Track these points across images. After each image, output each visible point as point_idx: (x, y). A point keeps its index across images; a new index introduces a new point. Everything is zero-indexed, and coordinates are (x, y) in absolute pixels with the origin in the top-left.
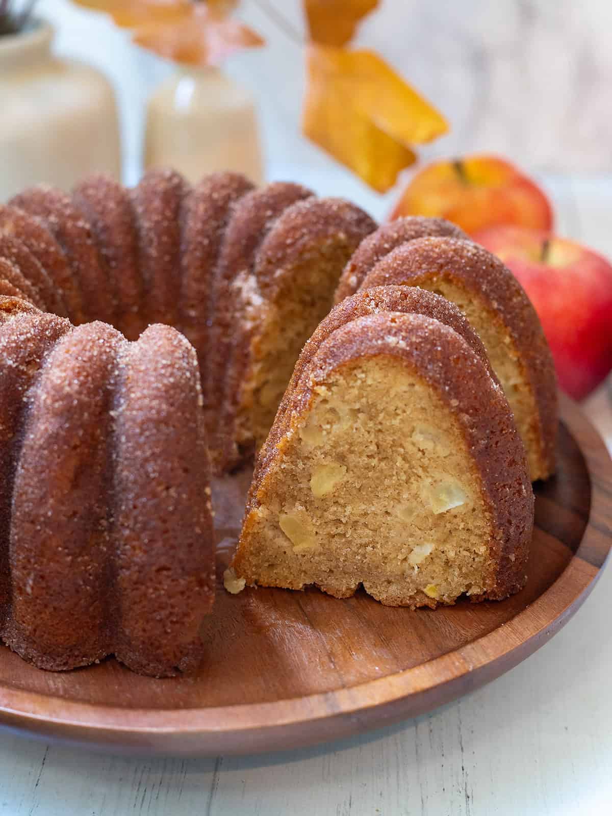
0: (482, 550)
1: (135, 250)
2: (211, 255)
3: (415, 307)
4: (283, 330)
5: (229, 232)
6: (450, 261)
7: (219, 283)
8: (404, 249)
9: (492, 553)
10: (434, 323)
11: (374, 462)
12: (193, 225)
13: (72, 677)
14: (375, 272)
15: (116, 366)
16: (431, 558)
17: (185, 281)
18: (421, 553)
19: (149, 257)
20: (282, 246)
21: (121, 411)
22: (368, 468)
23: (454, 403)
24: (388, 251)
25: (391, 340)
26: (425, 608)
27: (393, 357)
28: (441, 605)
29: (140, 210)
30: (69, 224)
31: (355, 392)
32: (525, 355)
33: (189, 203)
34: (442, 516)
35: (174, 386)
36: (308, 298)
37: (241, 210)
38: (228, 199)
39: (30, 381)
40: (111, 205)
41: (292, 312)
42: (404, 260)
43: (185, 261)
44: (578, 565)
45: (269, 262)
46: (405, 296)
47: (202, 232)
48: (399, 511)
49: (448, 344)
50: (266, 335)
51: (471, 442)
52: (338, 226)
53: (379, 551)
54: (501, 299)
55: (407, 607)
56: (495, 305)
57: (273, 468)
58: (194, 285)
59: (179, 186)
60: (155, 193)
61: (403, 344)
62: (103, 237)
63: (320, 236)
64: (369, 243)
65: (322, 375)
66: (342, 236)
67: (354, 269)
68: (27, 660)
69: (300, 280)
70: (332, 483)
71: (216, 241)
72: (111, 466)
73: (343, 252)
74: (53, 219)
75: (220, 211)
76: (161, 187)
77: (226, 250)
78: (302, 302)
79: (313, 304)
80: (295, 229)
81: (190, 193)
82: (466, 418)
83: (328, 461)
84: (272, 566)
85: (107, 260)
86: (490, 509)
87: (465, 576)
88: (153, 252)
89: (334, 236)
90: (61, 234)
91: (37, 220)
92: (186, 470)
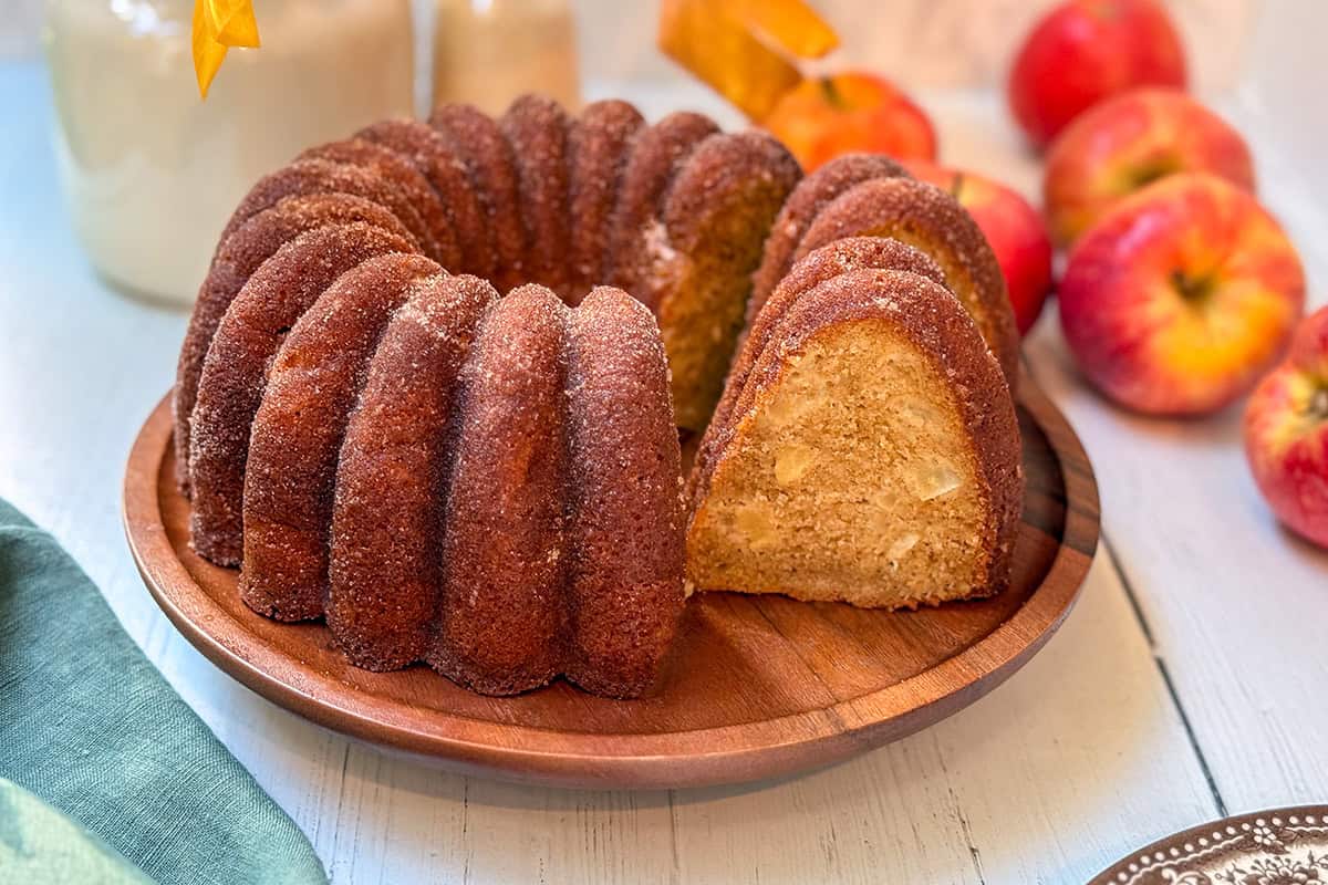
0: (975, 540)
1: (517, 197)
2: (609, 201)
3: (893, 262)
4: (698, 288)
5: (630, 172)
6: (913, 207)
7: (619, 234)
8: (855, 194)
9: (985, 543)
10: (926, 282)
11: (853, 443)
12: (586, 164)
13: (521, 702)
14: (822, 221)
15: (567, 337)
16: (913, 553)
17: (576, 231)
18: (900, 549)
19: (533, 203)
20: (700, 189)
21: (578, 387)
22: (844, 450)
23: (951, 372)
24: (832, 197)
25: (881, 302)
26: (905, 609)
27: (887, 320)
28: (923, 606)
29: (518, 145)
30: (441, 165)
31: (836, 362)
32: (991, 316)
33: (575, 136)
34: (929, 503)
35: (644, 360)
36: (727, 250)
37: (640, 149)
38: (624, 132)
39: (464, 356)
40: (488, 140)
41: (709, 268)
42: (859, 207)
43: (575, 208)
44: (1067, 554)
45: (685, 207)
46: (879, 250)
47: (598, 173)
48: (878, 499)
49: (944, 306)
50: (680, 296)
51: (967, 417)
52: (762, 164)
53: (854, 545)
54: (969, 251)
55: (883, 609)
56: (962, 257)
57: (731, 451)
58: (588, 236)
59: (561, 117)
60: (536, 124)
61: (894, 306)
62: (479, 179)
63: (743, 175)
64: (807, 186)
65: (796, 343)
66: (767, 176)
67: (792, 216)
68: (463, 684)
69: (719, 229)
70: (807, 464)
71: (617, 183)
72: (569, 454)
73: (776, 196)
74: (420, 157)
75: (616, 147)
76: (544, 117)
77: (628, 195)
78: (722, 256)
79: (731, 257)
80: (714, 168)
81: (576, 123)
82: (963, 390)
83: (798, 444)
84: (724, 566)
85: (484, 207)
86: (985, 494)
87: (953, 571)
88: (539, 197)
89: (759, 177)
90: (432, 176)
91: (405, 161)
92: (660, 457)
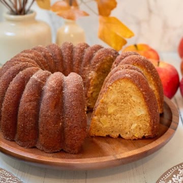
0: (148, 124)
1: (62, 60)
2: (80, 61)
3: (131, 69)
4: (98, 79)
5: (85, 56)
7: (82, 68)
8: (127, 58)
9: (150, 125)
11: (123, 104)
12: (76, 54)
14: (121, 63)
16: (136, 127)
17: (74, 68)
18: (133, 127)
19: (65, 62)
20: (98, 59)
21: (65, 91)
22: (121, 106)
23: (141, 89)
24: (123, 59)
25: (127, 75)
26: (135, 140)
27: (128, 79)
28: (139, 139)
29: (63, 51)
30: (47, 54)
31: (118, 87)
32: (156, 83)
33: (75, 49)
34: (139, 117)
35: (78, 85)
36: (104, 71)
37: (87, 51)
38: (84, 48)
39: (44, 85)
40: (57, 50)
41: (100, 74)
42: (128, 60)
43: (74, 63)
45: (95, 62)
46: (129, 67)
47: (78, 56)
48: (129, 116)
50: (94, 80)
51: (145, 98)
52: (111, 54)
53: (124, 126)
54: (151, 69)
55: (130, 140)
56: (149, 70)
57: (99, 107)
58: (76, 69)
59: (72, 46)
60: (67, 47)
61: (129, 76)
62: (55, 57)
63: (107, 56)
64: (118, 57)
65: (111, 84)
66: (112, 56)
67: (115, 63)
69: (102, 67)
70: (114, 109)
71: (82, 58)
72: (63, 103)
73: (112, 60)
74: (43, 53)
75: (82, 51)
76: (68, 46)
77: (84, 60)
78: (103, 72)
79: (105, 73)
80: (101, 54)
81: (75, 47)
82: (144, 93)
83: (112, 105)
84: (98, 131)
85: (55, 63)
86: (150, 115)
87: (144, 131)
88: (67, 61)
89: (110, 56)
90: (45, 56)
91: (39, 53)
92: (81, 104)
